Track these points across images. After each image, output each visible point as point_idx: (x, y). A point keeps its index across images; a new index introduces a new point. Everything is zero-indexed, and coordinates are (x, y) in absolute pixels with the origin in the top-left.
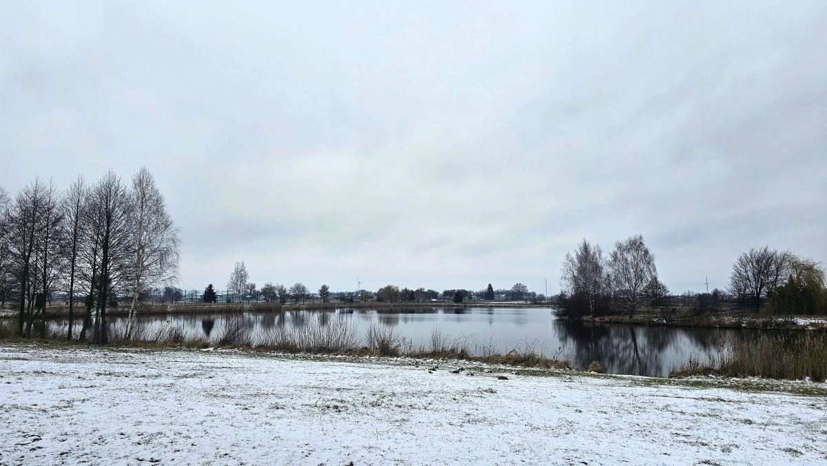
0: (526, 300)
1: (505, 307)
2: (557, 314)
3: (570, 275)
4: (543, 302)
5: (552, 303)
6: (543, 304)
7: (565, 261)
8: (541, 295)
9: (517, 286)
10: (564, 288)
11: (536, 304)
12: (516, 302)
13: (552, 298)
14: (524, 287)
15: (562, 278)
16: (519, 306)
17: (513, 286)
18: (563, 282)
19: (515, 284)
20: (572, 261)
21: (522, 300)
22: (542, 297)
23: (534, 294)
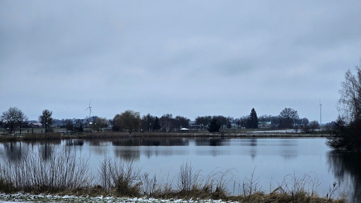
0: (296, 128)
1: (271, 137)
2: (332, 145)
3: (349, 98)
4: (317, 130)
5: (328, 132)
6: (316, 133)
7: (344, 80)
8: (314, 122)
9: (286, 111)
10: (342, 114)
11: (308, 133)
12: (284, 131)
13: (327, 126)
14: (294, 113)
15: (340, 101)
16: (288, 136)
17: (281, 111)
18: (342, 106)
19: (284, 109)
20: (352, 80)
21: (291, 127)
22: (315, 125)
23: (306, 121)
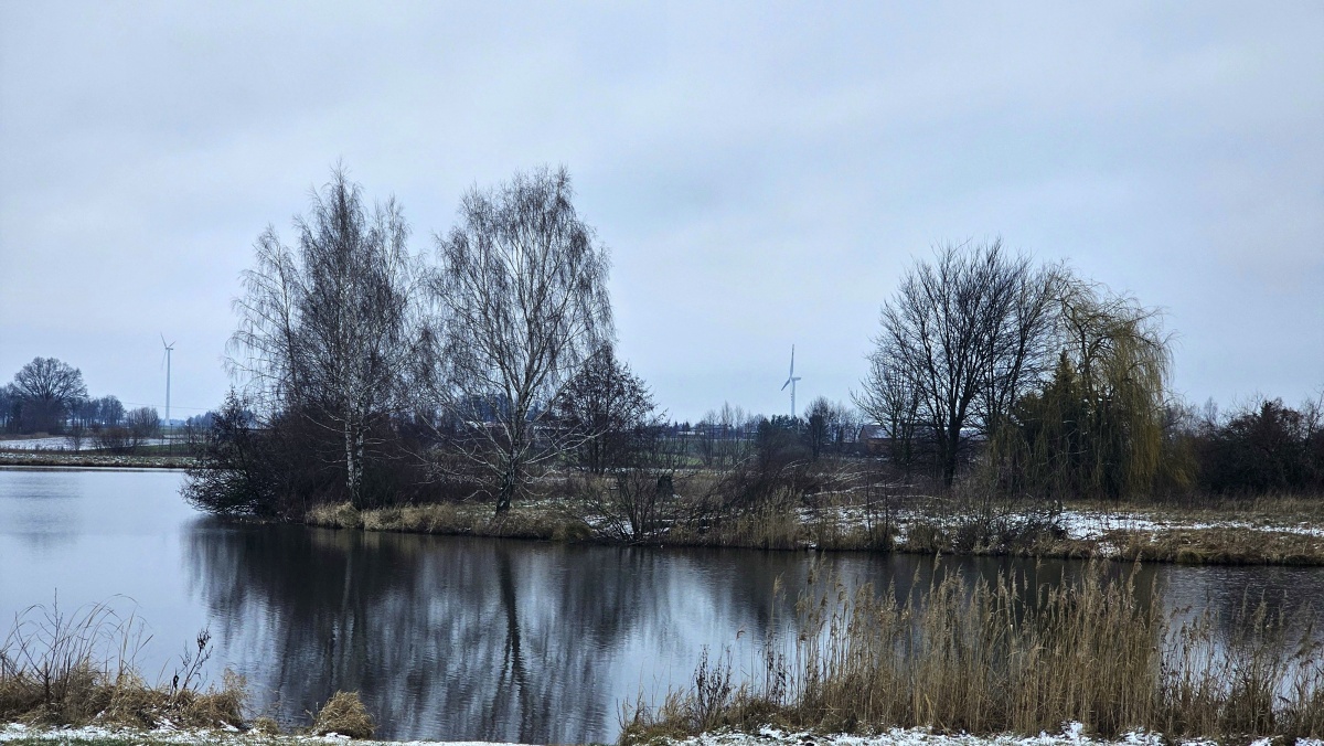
0: (76, 434)
2: (206, 498)
3: (269, 329)
4: (152, 442)
5: (193, 450)
6: (149, 452)
7: (252, 262)
8: (144, 412)
9: (40, 368)
10: (244, 385)
11: (119, 451)
12: (29, 444)
13: (189, 428)
14: (70, 376)
15: (235, 339)
16: (44, 462)
17: (19, 369)
18: (244, 356)
19: (30, 361)
20: (282, 265)
21: (55, 431)
22: (147, 424)
23: (112, 408)
